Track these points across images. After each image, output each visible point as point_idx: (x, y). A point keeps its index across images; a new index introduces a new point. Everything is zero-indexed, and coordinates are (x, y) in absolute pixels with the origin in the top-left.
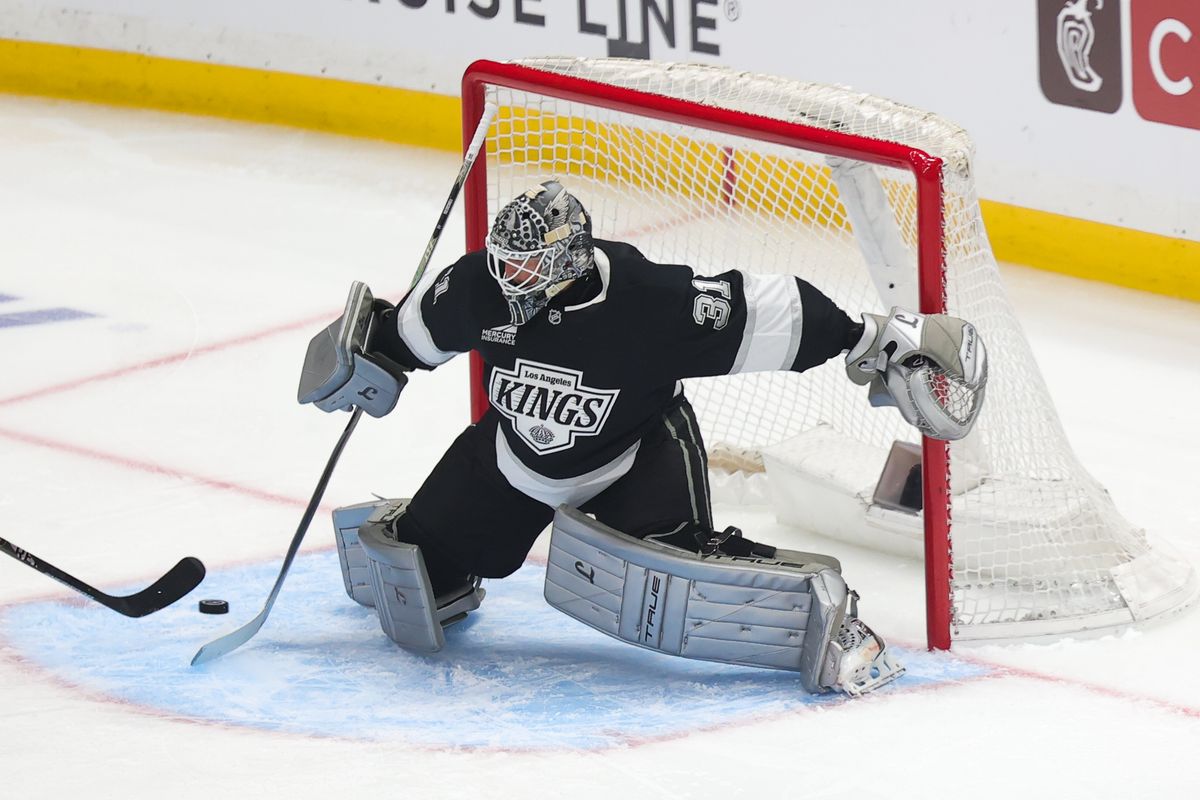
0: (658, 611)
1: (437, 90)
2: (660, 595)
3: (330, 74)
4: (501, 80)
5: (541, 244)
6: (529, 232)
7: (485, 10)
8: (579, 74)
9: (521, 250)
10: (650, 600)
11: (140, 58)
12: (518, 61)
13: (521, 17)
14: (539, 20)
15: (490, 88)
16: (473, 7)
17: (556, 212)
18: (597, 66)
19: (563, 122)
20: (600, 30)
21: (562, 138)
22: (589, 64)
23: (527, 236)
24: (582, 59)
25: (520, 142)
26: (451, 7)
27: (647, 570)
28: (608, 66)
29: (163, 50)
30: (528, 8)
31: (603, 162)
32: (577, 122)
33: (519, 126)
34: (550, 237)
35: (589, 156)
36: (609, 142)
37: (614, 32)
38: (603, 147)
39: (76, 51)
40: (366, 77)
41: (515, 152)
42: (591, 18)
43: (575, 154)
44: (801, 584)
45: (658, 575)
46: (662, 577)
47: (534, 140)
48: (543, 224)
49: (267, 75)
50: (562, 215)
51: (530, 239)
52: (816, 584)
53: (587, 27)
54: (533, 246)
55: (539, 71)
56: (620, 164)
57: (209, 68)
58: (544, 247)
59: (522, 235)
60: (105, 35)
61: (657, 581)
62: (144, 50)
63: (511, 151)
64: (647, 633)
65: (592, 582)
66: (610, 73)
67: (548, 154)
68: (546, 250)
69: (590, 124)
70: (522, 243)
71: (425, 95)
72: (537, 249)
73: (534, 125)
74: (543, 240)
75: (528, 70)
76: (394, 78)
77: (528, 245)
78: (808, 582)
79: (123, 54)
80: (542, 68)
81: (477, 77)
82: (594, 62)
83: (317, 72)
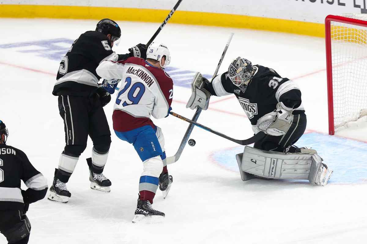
0: (274, 168)
1: (319, 23)
2: (275, 164)
3: (293, 19)
4: (334, 20)
5: (236, 73)
6: (233, 71)
7: (330, 2)
8: (354, 18)
9: (232, 76)
10: (272, 166)
11: (246, 16)
12: (339, 15)
13: (340, 4)
14: (343, 5)
15: (332, 22)
16: (328, 2)
17: (238, 65)
18: (358, 16)
19: (349, 30)
20: (359, 6)
21: (349, 34)
22: (356, 15)
23: (232, 72)
24: (354, 14)
25: (339, 35)
26: (322, 2)
27: (271, 159)
28: (361, 16)
29: (252, 15)
30: (341, 2)
31: (359, 40)
32: (353, 30)
33: (339, 31)
34: (238, 71)
35: (356, 38)
36: (361, 35)
37: (362, 7)
38: (359, 36)
39: (231, 15)
40: (302, 20)
41: (338, 37)
42: (357, 4)
43: (353, 38)
44: (310, 158)
45: (274, 159)
46: (276, 160)
47: (342, 34)
48: (235, 69)
49: (277, 20)
50: (239, 65)
51: (233, 73)
52: (314, 157)
53: (356, 6)
54: (235, 75)
55: (344, 17)
56: (363, 40)
57: (263, 19)
58: (237, 74)
59: (231, 72)
60: (238, 11)
61: (274, 161)
62: (247, 15)
63: (337, 37)
64: (272, 174)
65: (256, 163)
66: (362, 17)
67: (346, 38)
68: (238, 75)
69: (356, 30)
70: (232, 74)
71: (316, 24)
72: (236, 75)
73: (342, 31)
74: (236, 72)
75: (341, 17)
76: (308, 20)
77: (234, 74)
78: (312, 157)
79: (242, 16)
80: (345, 17)
81: (328, 19)
82: (357, 15)
83: (289, 19)
